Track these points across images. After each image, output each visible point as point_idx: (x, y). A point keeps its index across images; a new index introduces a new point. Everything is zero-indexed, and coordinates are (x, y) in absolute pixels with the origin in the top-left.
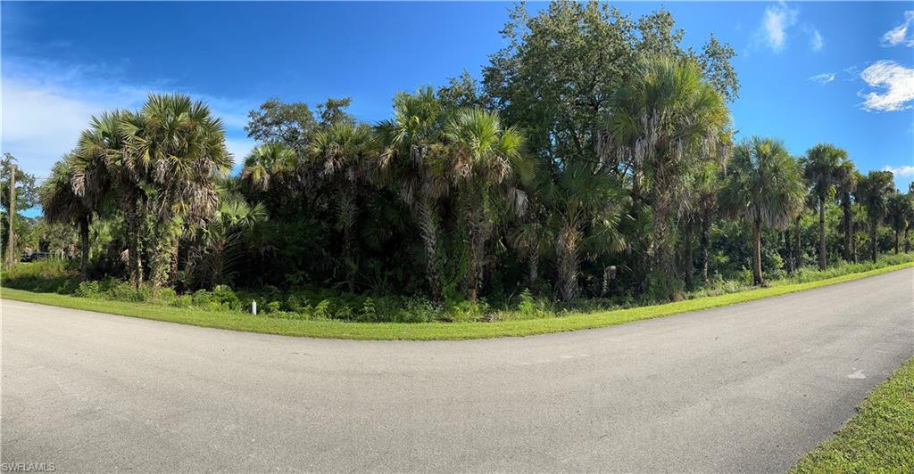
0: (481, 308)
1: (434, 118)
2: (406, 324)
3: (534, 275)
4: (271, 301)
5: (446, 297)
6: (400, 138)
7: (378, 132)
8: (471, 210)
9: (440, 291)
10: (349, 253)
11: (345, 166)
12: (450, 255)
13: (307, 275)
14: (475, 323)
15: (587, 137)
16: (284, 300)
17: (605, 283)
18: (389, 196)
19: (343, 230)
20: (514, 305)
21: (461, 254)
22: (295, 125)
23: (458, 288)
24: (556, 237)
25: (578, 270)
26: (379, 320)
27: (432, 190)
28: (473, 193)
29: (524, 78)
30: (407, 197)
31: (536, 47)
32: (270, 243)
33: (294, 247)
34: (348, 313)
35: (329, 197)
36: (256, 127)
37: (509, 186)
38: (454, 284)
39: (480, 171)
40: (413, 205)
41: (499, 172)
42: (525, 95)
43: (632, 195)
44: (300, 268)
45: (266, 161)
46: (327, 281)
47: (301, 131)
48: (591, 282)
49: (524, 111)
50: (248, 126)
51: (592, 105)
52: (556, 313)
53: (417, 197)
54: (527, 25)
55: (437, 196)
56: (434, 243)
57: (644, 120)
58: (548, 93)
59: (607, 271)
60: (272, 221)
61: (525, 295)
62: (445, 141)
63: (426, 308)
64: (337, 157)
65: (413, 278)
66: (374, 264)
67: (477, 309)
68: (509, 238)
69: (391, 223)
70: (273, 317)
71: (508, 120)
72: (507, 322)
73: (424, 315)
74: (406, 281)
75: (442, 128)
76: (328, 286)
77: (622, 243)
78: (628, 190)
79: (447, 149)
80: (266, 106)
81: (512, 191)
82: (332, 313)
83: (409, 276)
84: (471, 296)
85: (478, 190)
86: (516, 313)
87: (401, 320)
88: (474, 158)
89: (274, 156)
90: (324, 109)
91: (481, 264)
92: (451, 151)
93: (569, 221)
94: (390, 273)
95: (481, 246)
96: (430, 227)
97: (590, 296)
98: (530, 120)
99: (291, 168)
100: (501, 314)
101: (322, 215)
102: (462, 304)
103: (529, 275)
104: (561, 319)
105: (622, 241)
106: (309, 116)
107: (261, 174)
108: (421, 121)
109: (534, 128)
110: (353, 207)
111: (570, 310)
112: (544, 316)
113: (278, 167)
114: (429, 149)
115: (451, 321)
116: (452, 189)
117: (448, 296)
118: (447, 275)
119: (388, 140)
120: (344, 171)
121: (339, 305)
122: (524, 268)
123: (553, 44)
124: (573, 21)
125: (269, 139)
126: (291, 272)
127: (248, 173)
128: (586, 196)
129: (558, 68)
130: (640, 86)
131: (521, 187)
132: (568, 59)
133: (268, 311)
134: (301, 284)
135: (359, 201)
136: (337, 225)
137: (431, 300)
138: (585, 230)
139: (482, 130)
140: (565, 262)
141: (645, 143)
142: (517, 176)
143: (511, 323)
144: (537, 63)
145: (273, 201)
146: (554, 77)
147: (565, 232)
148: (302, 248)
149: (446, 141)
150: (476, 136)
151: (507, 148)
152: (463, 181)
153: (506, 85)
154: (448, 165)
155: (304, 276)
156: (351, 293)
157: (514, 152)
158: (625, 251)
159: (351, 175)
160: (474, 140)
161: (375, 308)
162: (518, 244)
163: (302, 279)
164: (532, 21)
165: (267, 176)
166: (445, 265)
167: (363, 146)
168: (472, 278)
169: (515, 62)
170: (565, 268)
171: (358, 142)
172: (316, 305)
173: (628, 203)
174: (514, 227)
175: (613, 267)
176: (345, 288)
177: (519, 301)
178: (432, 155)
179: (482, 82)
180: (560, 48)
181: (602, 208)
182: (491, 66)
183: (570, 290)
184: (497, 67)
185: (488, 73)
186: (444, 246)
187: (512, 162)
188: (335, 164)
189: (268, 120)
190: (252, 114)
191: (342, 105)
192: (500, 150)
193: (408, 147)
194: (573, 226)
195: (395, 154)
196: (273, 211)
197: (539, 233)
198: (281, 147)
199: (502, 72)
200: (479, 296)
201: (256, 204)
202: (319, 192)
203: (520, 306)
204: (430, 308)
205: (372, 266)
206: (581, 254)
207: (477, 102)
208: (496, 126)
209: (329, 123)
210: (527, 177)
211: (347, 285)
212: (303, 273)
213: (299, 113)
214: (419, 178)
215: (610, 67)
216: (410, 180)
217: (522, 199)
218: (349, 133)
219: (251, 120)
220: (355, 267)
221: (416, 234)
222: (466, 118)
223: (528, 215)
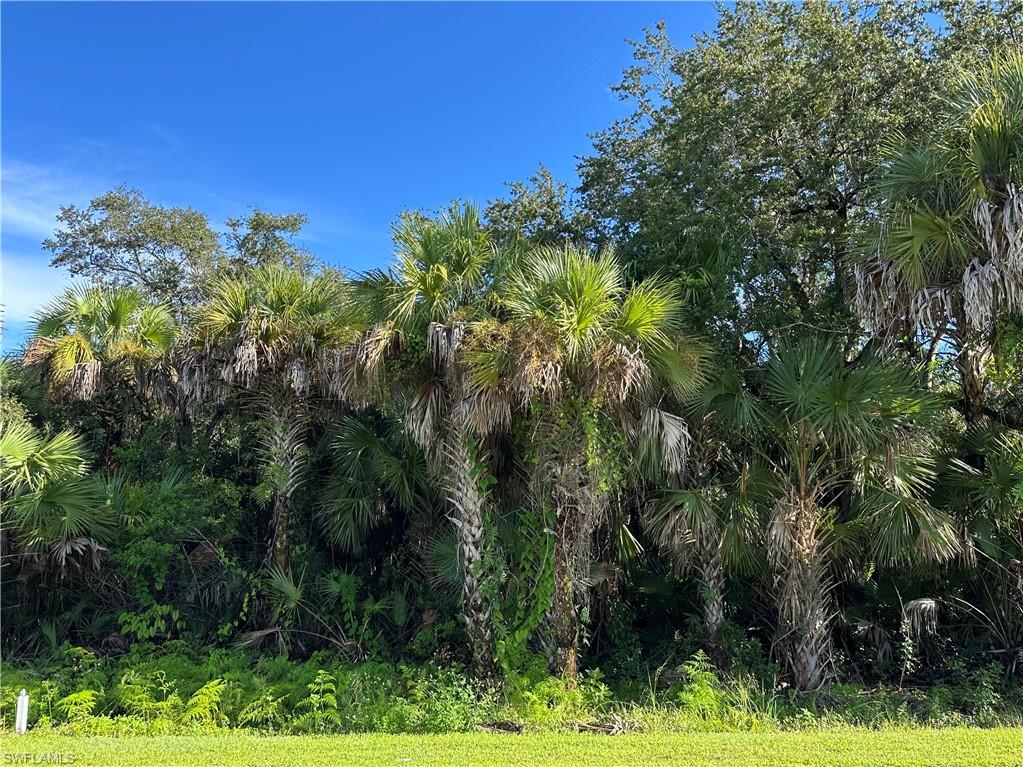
0: (589, 697)
1: (477, 267)
2: (412, 738)
3: (715, 614)
4: (74, 688)
5: (505, 666)
6: (407, 307)
7: (359, 292)
8: (559, 460)
9: (492, 651)
10: (282, 558)
11: (285, 358)
12: (513, 562)
13: (175, 616)
14: (576, 736)
15: (824, 280)
16: (110, 683)
17: (908, 645)
18: (378, 425)
19: (271, 504)
20: (670, 692)
21: (538, 560)
22: (175, 256)
23: (534, 645)
24: (765, 520)
25: (831, 607)
26: (347, 727)
27: (473, 417)
28: (563, 423)
29: (669, 176)
30: (419, 429)
31: (695, 112)
32: (87, 534)
33: (150, 544)
34: (270, 710)
35: (243, 424)
36: (75, 245)
37: (644, 404)
38: (522, 635)
39: (577, 375)
40: (433, 450)
41: (619, 377)
42: (672, 211)
43: (963, 406)
44: (160, 598)
45: (94, 329)
46: (225, 630)
47: (189, 269)
48: (866, 640)
49: (672, 244)
50: (55, 240)
51: (831, 206)
52: (781, 718)
53: (441, 430)
54: (672, 68)
55: (483, 431)
56: (478, 534)
57: (983, 215)
58: (722, 198)
59: (909, 613)
60: (97, 476)
61: (697, 668)
62: (502, 313)
63: (457, 697)
64: (266, 337)
65: (428, 618)
66: (340, 584)
67: (580, 699)
68: (648, 522)
69: (383, 487)
70: (73, 734)
71: (637, 267)
72: (656, 737)
73: (453, 715)
74: (413, 624)
75: (494, 288)
76: (226, 643)
77: (945, 538)
78: (950, 396)
79: (506, 331)
80: (106, 204)
81: (652, 417)
82: (231, 715)
83: (420, 611)
84: (564, 664)
85: (574, 416)
86: (678, 714)
87: (400, 726)
88: (564, 348)
89: (114, 318)
90: (244, 231)
91: (585, 584)
92: (514, 334)
93: (796, 482)
94: (377, 607)
95: (584, 544)
96: (469, 498)
97: (870, 680)
98: (686, 262)
99: (155, 350)
100: (638, 713)
101: (224, 466)
102: (543, 687)
103: (702, 615)
104: (795, 736)
105: (947, 532)
106: (208, 242)
107: (79, 358)
108: (450, 274)
109: (697, 276)
110: (300, 449)
111: (819, 713)
112: (749, 724)
113: (122, 345)
114: (469, 332)
115: (518, 730)
116: (520, 414)
117: (511, 665)
118: (508, 611)
119: (380, 312)
120: (282, 369)
121: (250, 690)
122: (688, 596)
123: (732, 95)
124: (774, 43)
125: (108, 278)
126: (137, 608)
127: (43, 351)
128: (836, 418)
129: (744, 144)
130: (959, 141)
131: (670, 405)
132: (768, 122)
133: (60, 717)
134: (157, 639)
135: (313, 436)
136: (257, 490)
137: (471, 674)
138: (838, 503)
139: (581, 292)
140: (794, 584)
141: (990, 271)
142: (662, 382)
143: (665, 739)
144: (696, 142)
145: (104, 424)
146: (735, 163)
147: (787, 510)
148: (168, 548)
149: (503, 315)
150: (569, 303)
151: (637, 324)
152: (543, 397)
153: (628, 190)
154: (509, 367)
155: (168, 618)
156: (282, 660)
157: (654, 331)
158: (957, 560)
159: (297, 379)
160: (565, 313)
161: (338, 698)
162: (671, 537)
163: (161, 625)
164: (681, 60)
165: (93, 366)
166: (503, 588)
167: (326, 317)
168: (566, 621)
169: (647, 144)
170: (795, 602)
171: (315, 308)
172: (191, 695)
173: (953, 428)
174: (660, 496)
175: (928, 603)
176: (268, 646)
177: (681, 682)
178: (474, 343)
179: (578, 190)
180: (747, 103)
181: (879, 446)
182: (597, 155)
183: (813, 660)
184: (611, 157)
185: (591, 170)
186: (500, 540)
187: (649, 353)
188: (260, 352)
189: (109, 236)
190: (68, 215)
191: (284, 228)
192: (621, 329)
193: (423, 327)
194: (808, 493)
195: (395, 342)
196: (102, 451)
197: (721, 512)
198: (135, 300)
199: (620, 166)
200: (583, 667)
201: (58, 429)
202: (221, 412)
203: (684, 696)
204: (468, 695)
205: (334, 588)
206: (835, 568)
207: (567, 229)
208: (611, 280)
209: (254, 261)
210: (687, 384)
211: (272, 637)
212: (166, 609)
213: (186, 232)
214: (446, 391)
215: (873, 115)
216: (426, 394)
217: (675, 433)
218: (295, 288)
219: (65, 228)
220: (294, 593)
221: (439, 513)
222: (546, 266)
223: (690, 467)
